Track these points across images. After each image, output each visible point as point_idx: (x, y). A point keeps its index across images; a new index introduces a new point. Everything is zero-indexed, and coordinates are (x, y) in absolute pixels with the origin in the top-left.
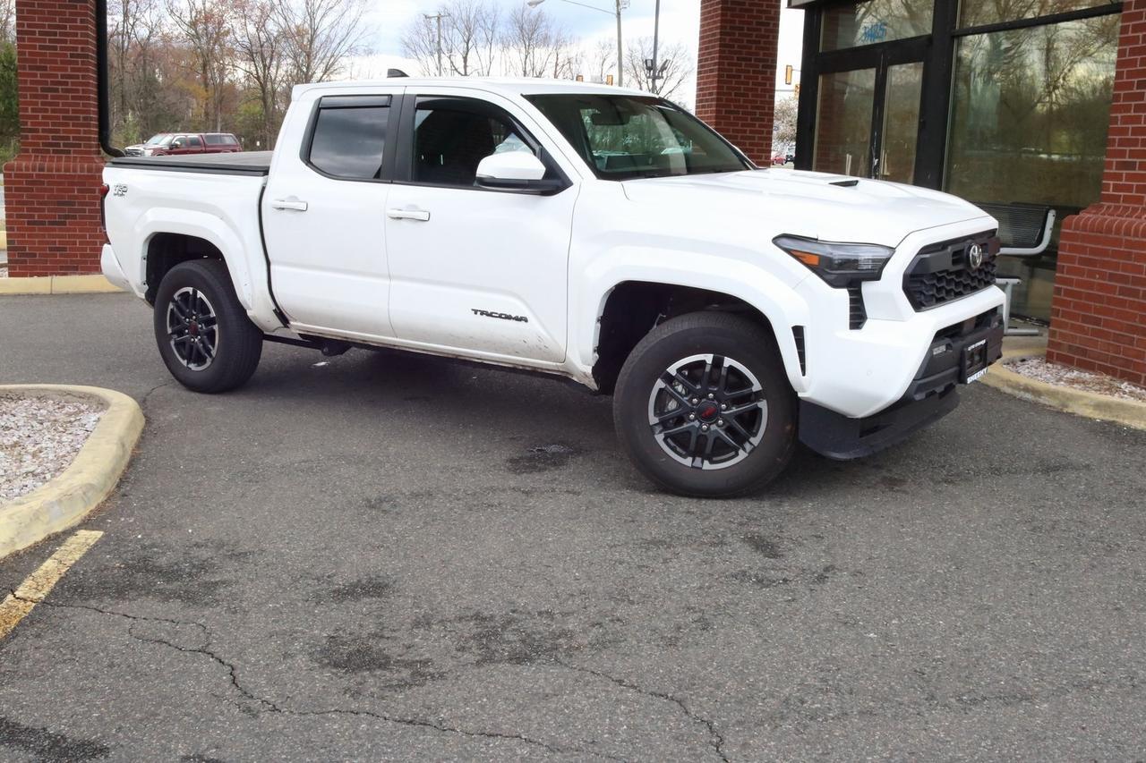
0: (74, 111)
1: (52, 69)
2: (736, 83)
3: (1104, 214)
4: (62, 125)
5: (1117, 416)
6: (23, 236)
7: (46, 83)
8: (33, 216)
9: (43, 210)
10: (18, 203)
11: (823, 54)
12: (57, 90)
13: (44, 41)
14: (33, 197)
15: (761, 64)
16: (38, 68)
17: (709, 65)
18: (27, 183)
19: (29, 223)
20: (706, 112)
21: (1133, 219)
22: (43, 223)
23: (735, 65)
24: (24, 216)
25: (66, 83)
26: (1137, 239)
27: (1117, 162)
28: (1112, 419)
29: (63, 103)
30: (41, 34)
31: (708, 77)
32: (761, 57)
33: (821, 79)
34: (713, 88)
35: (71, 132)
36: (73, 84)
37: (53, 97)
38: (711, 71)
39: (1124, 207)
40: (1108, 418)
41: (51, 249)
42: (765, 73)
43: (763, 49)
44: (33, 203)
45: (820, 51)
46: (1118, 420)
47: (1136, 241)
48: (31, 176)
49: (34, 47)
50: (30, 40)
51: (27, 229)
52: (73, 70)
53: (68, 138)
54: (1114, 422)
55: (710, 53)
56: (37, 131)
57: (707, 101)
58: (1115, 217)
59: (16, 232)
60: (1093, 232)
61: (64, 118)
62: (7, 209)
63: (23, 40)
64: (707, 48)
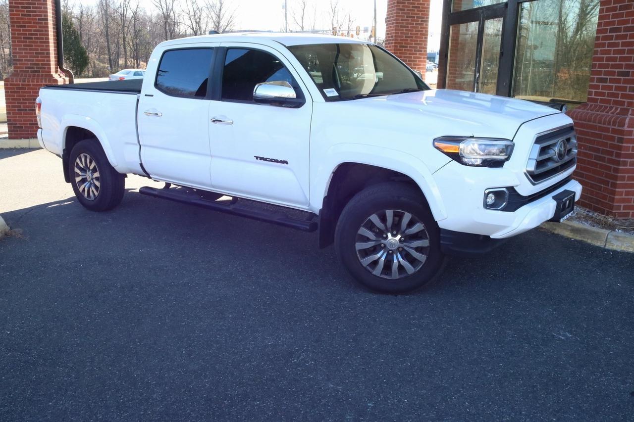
0: (41, 50)
1: (29, 27)
2: (406, 30)
3: (588, 110)
4: (35, 57)
5: (584, 238)
6: (16, 117)
7: (26, 34)
8: (20, 107)
9: (26, 103)
10: (12, 99)
11: (453, 13)
12: (31, 38)
13: (24, 11)
14: (20, 96)
15: (420, 20)
16: (21, 26)
17: (391, 20)
18: (17, 88)
19: (18, 110)
20: (390, 47)
21: (604, 113)
22: (25, 110)
23: (405, 20)
24: (16, 106)
25: (37, 35)
26: (605, 126)
27: (597, 78)
28: (580, 239)
29: (35, 45)
30: (22, 7)
31: (391, 27)
32: (420, 15)
33: (451, 27)
34: (393, 33)
35: (40, 61)
36: (40, 35)
37: (29, 42)
38: (393, 24)
39: (600, 106)
40: (578, 238)
41: (30, 124)
42: (423, 24)
43: (421, 11)
44: (20, 99)
45: (452, 12)
46: (585, 240)
47: (605, 127)
48: (18, 85)
49: (19, 15)
50: (16, 11)
51: (18, 114)
52: (40, 27)
53: (38, 64)
54: (581, 241)
55: (392, 14)
56: (22, 60)
57: (390, 40)
58: (594, 112)
59: (12, 115)
60: (581, 120)
61: (36, 53)
62: (7, 103)
63: (13, 11)
64: (391, 11)
